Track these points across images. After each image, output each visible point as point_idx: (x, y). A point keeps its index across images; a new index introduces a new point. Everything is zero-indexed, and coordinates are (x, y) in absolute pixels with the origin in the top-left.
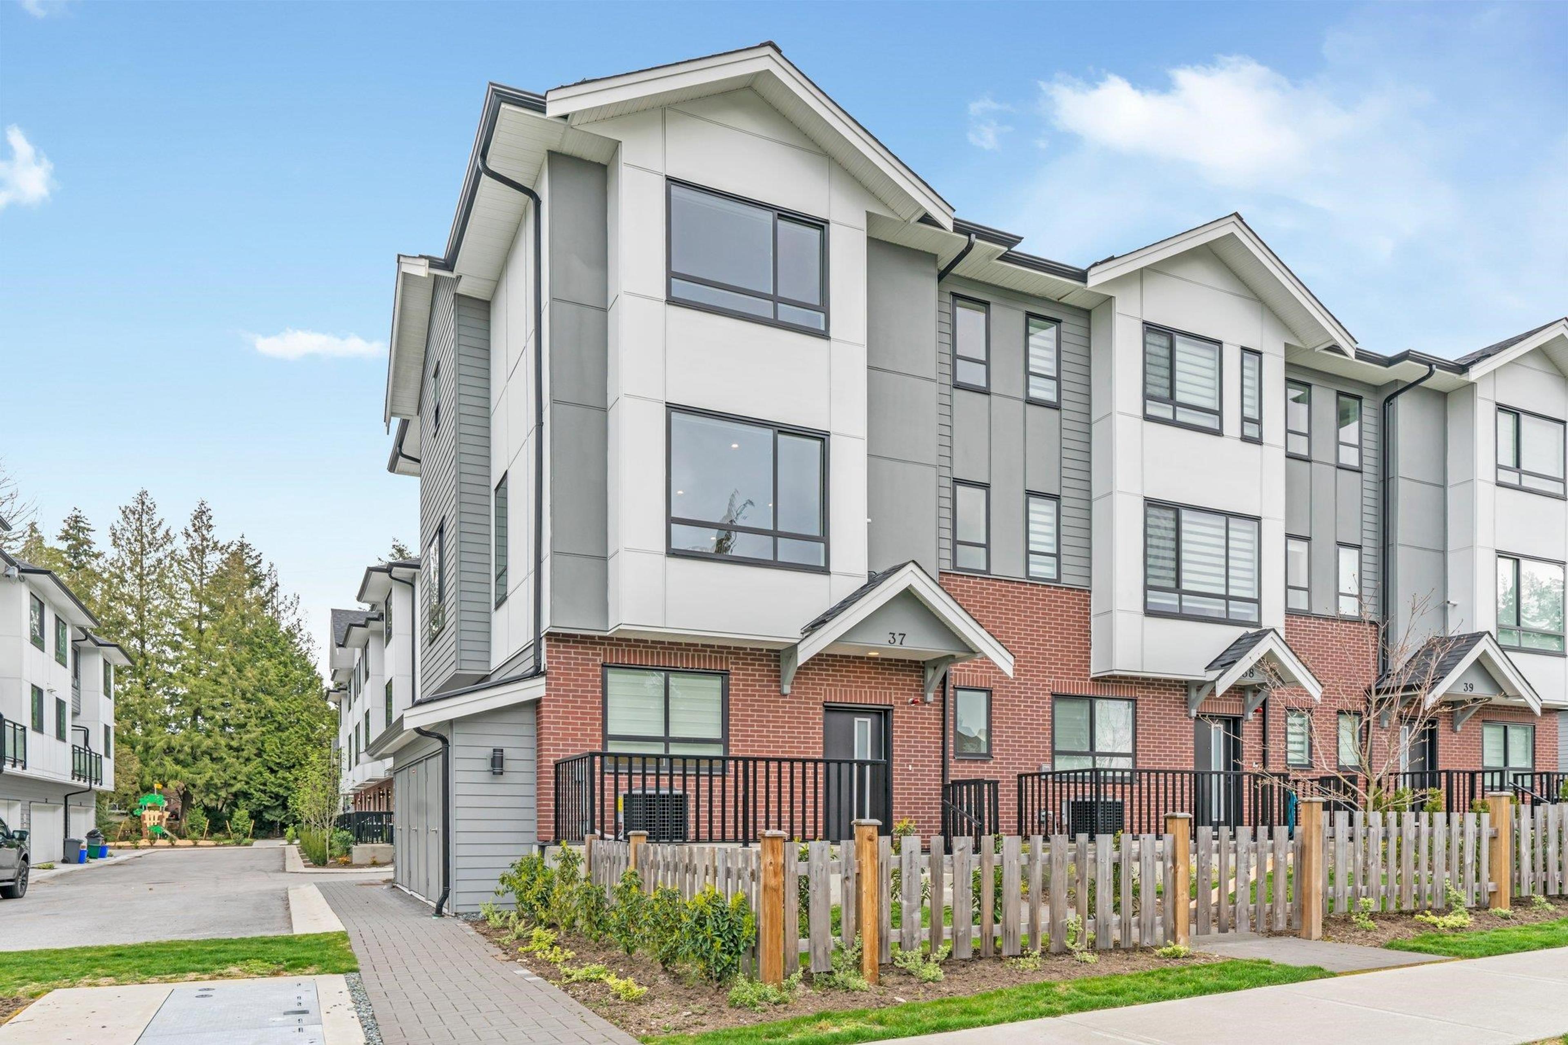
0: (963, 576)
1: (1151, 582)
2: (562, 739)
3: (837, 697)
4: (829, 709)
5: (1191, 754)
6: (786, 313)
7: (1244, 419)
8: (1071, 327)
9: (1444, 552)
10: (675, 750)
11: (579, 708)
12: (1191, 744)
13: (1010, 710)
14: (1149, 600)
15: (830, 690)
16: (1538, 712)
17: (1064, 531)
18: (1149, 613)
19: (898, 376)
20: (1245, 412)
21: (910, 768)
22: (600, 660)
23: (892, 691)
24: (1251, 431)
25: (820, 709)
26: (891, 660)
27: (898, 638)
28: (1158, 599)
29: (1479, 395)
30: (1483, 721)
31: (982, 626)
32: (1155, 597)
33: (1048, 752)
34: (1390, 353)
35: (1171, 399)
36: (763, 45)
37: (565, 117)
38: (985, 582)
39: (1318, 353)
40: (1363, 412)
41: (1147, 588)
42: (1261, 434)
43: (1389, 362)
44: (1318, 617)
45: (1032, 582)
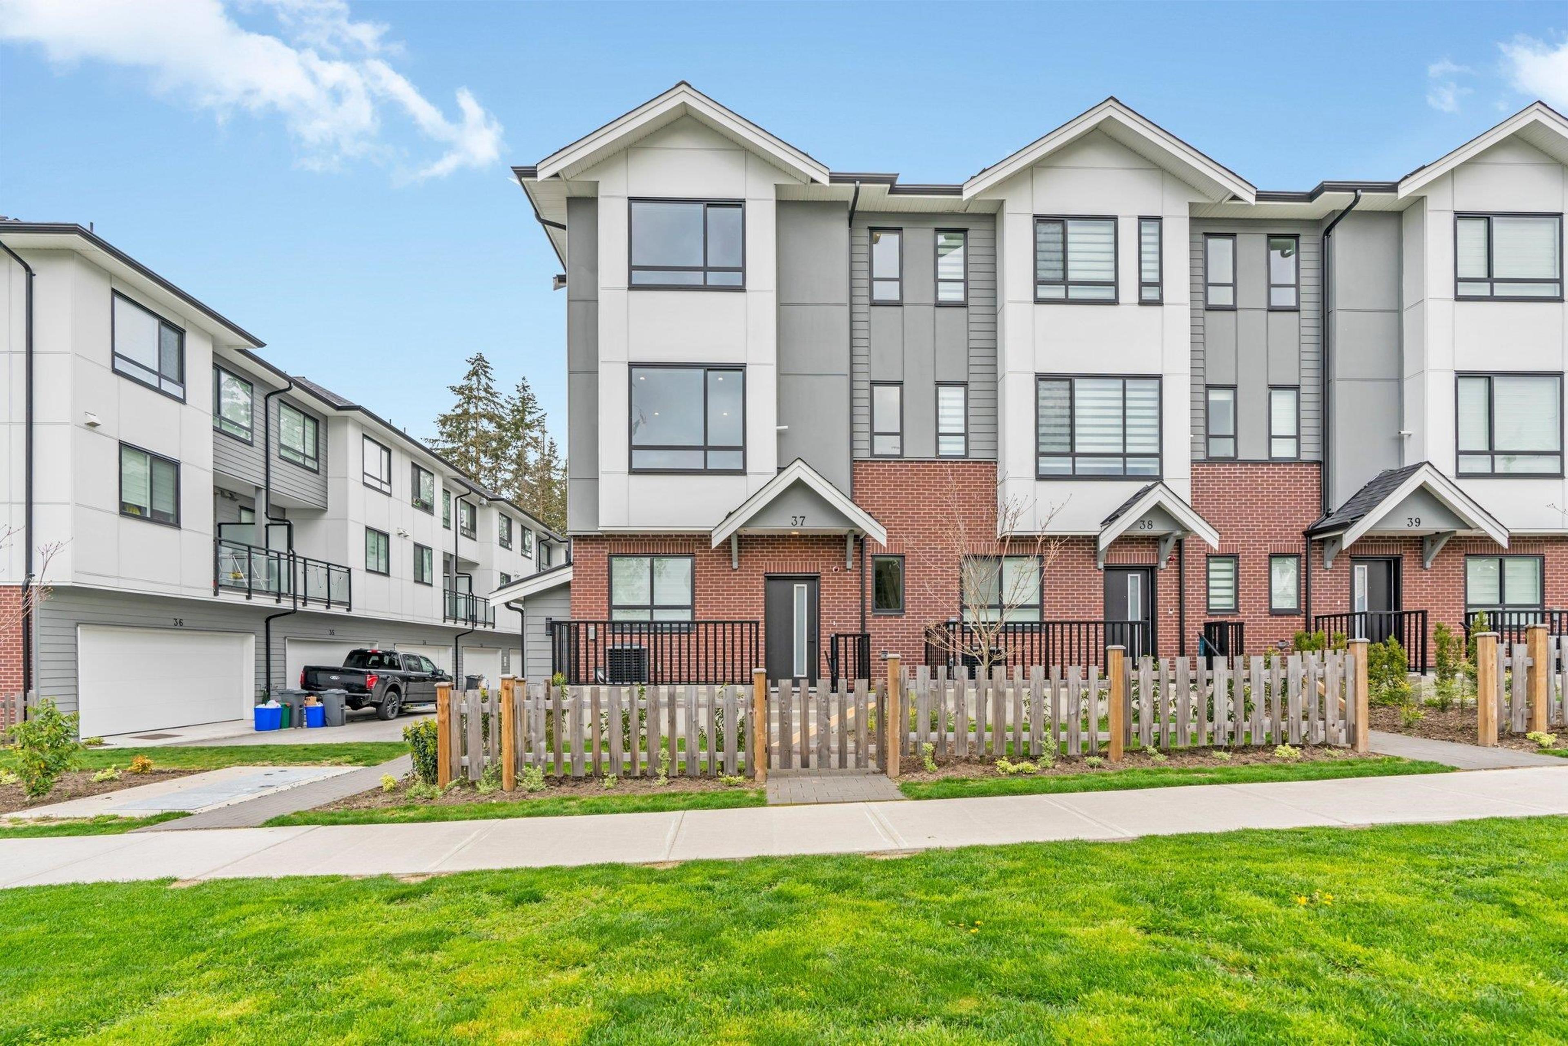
0: (879, 461)
1: (1042, 449)
2: (583, 610)
3: (776, 569)
4: (769, 578)
5: (1100, 603)
6: (713, 279)
7: (1142, 284)
8: (977, 234)
9: (1399, 380)
10: (659, 616)
11: (593, 587)
12: (1100, 594)
13: (922, 571)
14: (1041, 465)
15: (770, 564)
16: (1504, 543)
17: (971, 412)
18: (1040, 477)
19: (817, 307)
20: (1143, 277)
21: (834, 623)
22: (607, 552)
23: (820, 562)
24: (1150, 294)
25: (762, 579)
26: (818, 536)
27: (799, 521)
28: (1049, 465)
29: (1429, 208)
30: (1466, 555)
31: (858, 506)
32: (1047, 462)
33: (957, 607)
34: (1309, 189)
35: (1065, 282)
36: (678, 86)
37: (557, 175)
38: (898, 465)
39: (1225, 205)
40: (1301, 250)
41: (1038, 454)
42: (1161, 295)
43: (1311, 197)
44: (1245, 462)
45: (941, 460)
